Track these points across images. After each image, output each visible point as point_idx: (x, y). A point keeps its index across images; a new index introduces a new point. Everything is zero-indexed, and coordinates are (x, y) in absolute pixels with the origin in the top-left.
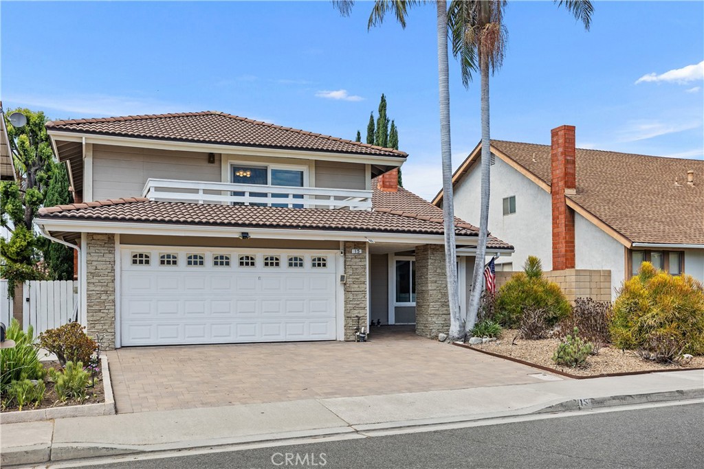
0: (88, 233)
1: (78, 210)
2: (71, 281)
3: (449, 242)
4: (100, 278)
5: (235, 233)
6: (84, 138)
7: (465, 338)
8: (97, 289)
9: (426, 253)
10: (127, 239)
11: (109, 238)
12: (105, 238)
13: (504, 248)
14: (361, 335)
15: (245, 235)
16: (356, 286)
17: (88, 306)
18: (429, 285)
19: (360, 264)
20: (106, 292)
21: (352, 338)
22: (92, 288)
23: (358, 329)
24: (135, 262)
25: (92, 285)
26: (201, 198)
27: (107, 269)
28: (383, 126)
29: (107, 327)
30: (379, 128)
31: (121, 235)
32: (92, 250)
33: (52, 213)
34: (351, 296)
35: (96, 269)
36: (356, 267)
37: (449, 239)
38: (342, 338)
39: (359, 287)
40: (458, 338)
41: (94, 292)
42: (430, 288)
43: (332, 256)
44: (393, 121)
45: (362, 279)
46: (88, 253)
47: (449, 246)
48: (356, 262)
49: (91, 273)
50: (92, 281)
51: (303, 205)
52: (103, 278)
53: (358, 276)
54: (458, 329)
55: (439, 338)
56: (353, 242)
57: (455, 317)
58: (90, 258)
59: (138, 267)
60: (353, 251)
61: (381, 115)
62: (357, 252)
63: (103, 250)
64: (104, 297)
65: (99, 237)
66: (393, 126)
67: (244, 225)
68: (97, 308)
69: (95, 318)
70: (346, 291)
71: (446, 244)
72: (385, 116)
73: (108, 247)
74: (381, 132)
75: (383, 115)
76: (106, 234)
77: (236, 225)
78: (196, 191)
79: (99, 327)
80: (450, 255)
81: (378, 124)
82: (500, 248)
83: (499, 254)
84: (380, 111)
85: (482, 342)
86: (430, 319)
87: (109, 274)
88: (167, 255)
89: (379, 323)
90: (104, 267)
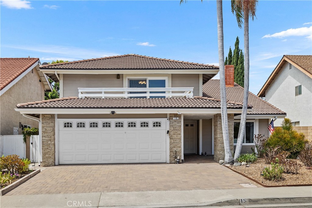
0: (42, 114)
1: (37, 104)
2: (36, 135)
3: (223, 112)
4: (48, 134)
5: (108, 112)
6: (56, 72)
7: (232, 162)
8: (46, 139)
9: (217, 118)
10: (60, 116)
11: (52, 116)
12: (50, 116)
13: (280, 114)
14: (177, 160)
15: (113, 113)
16: (176, 136)
17: (42, 146)
18: (218, 135)
19: (178, 125)
20: (50, 140)
21: (174, 162)
22: (44, 138)
23: (176, 157)
24: (65, 126)
25: (44, 137)
26: (103, 96)
27: (51, 130)
28: (236, 53)
29: (51, 156)
30: (234, 54)
31: (58, 115)
32: (44, 121)
33: (22, 106)
34: (172, 141)
35: (46, 130)
36: (175, 126)
37: (223, 111)
38: (168, 162)
39: (177, 136)
40: (229, 163)
41: (45, 140)
42: (218, 136)
43: (163, 121)
44: (241, 50)
45: (179, 132)
46: (43, 123)
47: (223, 114)
48: (175, 124)
49: (44, 132)
50: (44, 135)
51: (165, 96)
52: (49, 134)
53: (177, 131)
54: (229, 158)
55: (219, 162)
56: (173, 114)
57: (227, 152)
58: (43, 125)
59: (67, 129)
60: (174, 118)
61: (236, 48)
62: (176, 119)
63: (49, 121)
64: (49, 142)
65: (47, 116)
66: (241, 53)
67: (112, 108)
68: (46, 147)
69: (45, 152)
70: (170, 138)
71: (222, 113)
72: (238, 47)
73: (51, 120)
74: (235, 56)
75: (237, 47)
76: (50, 114)
77: (108, 108)
78: (101, 93)
79: (47, 156)
80: (224, 119)
81: (234, 52)
82: (277, 114)
83: (276, 117)
84: (236, 45)
85: (241, 165)
86: (218, 153)
87: (52, 132)
88: (80, 123)
89: (206, 154)
90: (49, 129)
